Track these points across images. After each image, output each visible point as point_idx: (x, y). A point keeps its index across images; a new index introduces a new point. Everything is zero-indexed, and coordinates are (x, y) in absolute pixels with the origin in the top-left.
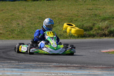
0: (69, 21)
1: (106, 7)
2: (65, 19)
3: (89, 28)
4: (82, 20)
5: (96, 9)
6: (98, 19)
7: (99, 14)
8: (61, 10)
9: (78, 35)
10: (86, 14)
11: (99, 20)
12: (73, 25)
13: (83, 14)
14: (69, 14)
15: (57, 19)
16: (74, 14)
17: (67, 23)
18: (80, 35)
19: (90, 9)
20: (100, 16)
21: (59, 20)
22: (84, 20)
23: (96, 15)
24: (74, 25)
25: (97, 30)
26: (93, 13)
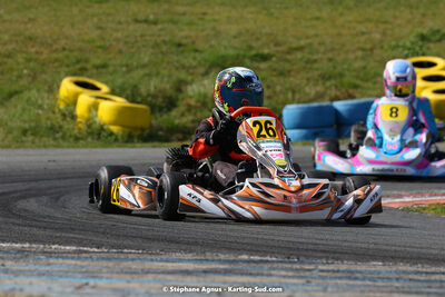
0: (71, 68)
1: (210, 11)
2: (56, 60)
3: (160, 100)
4: (127, 66)
5: (173, 22)
6: (194, 63)
7: (193, 43)
8: (26, 23)
9: (127, 130)
10: (137, 42)
11: (195, 67)
12: (99, 85)
13: (126, 43)
14: (67, 38)
15: (20, 58)
16: (89, 42)
17: (75, 79)
18: (136, 128)
19: (146, 21)
20: (196, 51)
21: (32, 64)
22: (137, 68)
23: (180, 45)
24: (105, 89)
25: (195, 107)
26: (167, 39)
